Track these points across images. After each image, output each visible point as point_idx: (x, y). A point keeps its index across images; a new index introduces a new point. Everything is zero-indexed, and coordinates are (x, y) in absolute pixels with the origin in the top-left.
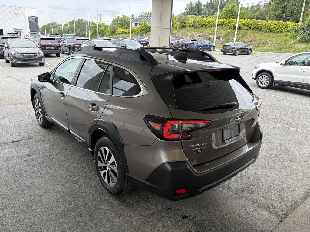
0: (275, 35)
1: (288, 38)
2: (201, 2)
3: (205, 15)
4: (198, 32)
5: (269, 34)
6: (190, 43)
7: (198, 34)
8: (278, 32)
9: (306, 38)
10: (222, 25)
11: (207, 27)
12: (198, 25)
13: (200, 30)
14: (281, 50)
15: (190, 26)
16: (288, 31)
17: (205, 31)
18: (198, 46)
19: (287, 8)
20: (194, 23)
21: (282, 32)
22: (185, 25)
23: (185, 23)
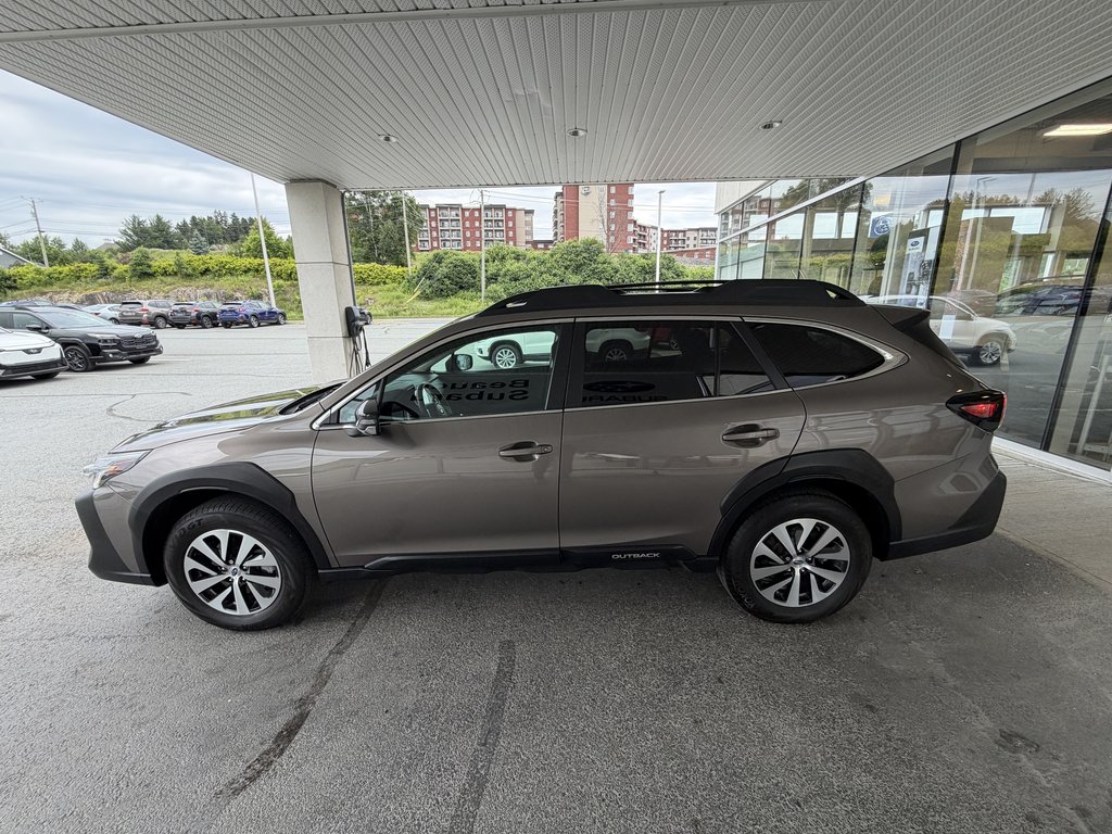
0: (375, 288)
1: (399, 293)
2: (165, 220)
3: (200, 248)
4: (197, 287)
5: (364, 287)
6: (223, 311)
7: (200, 292)
8: (378, 284)
9: (428, 291)
10: (257, 271)
11: (220, 276)
12: (190, 271)
13: (202, 281)
14: (397, 313)
15: (165, 273)
16: (394, 280)
17: (217, 284)
18: (247, 316)
19: (377, 243)
20: (179, 265)
21: (385, 283)
22: (149, 271)
23: (149, 266)
